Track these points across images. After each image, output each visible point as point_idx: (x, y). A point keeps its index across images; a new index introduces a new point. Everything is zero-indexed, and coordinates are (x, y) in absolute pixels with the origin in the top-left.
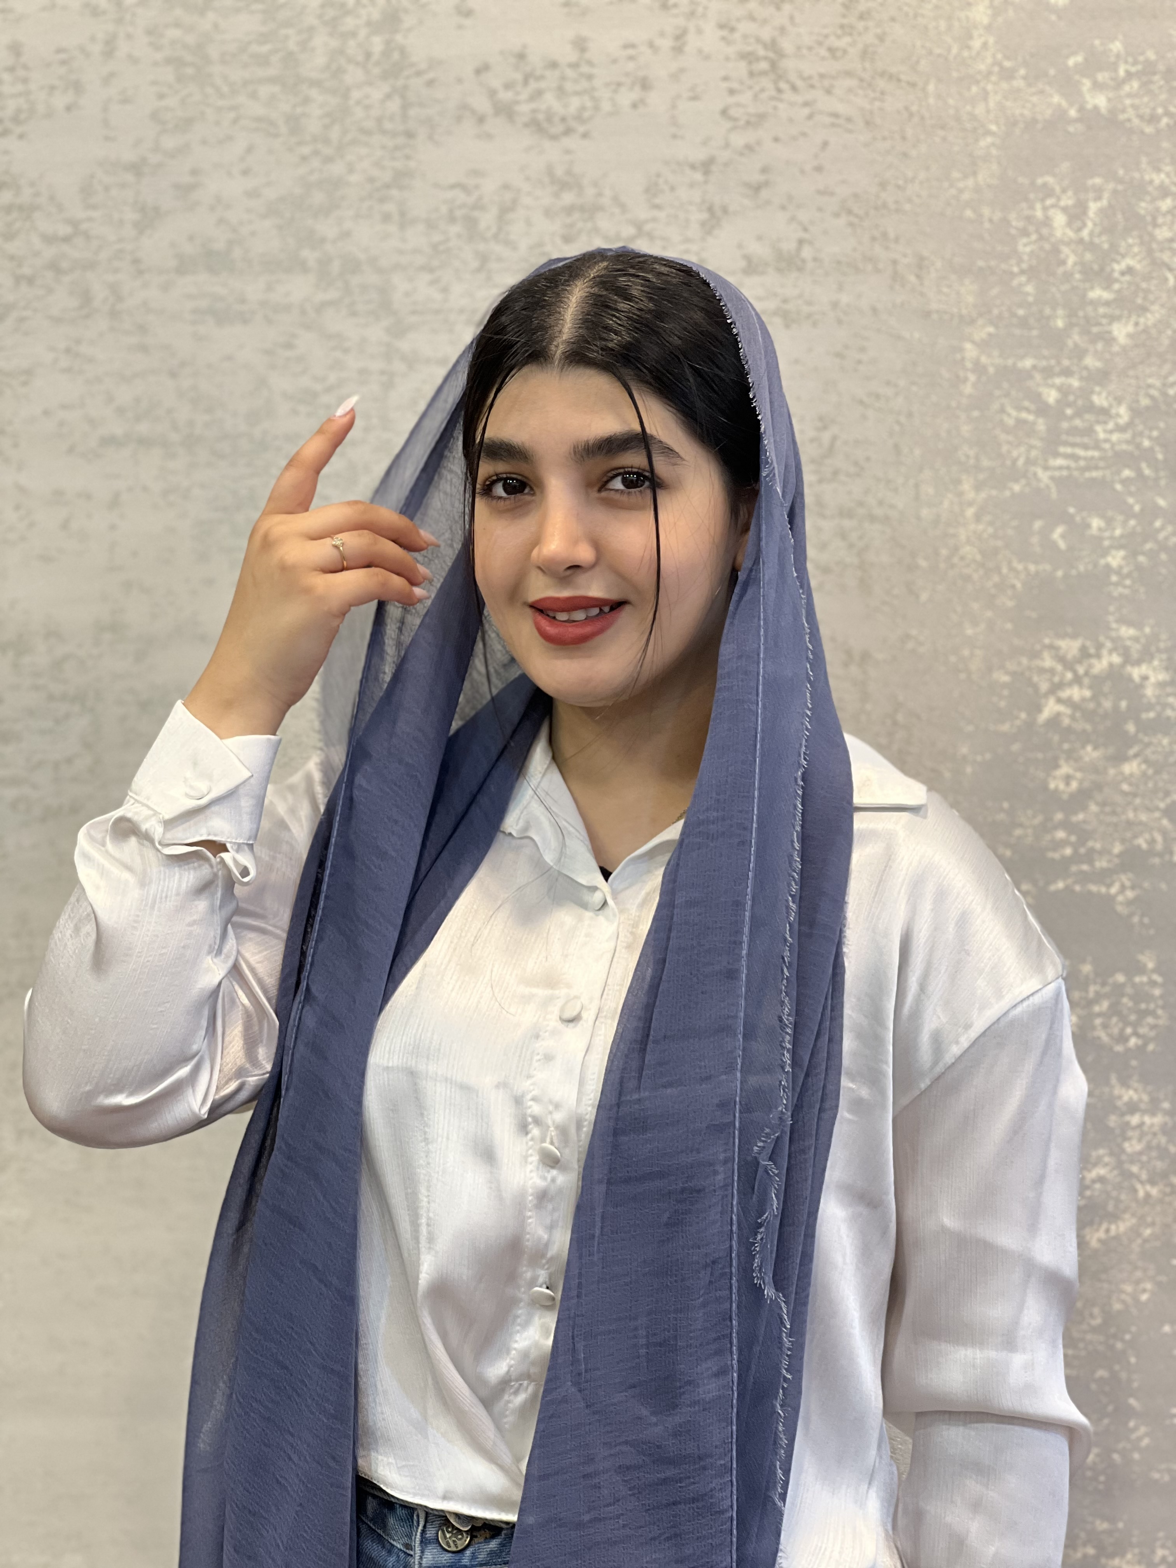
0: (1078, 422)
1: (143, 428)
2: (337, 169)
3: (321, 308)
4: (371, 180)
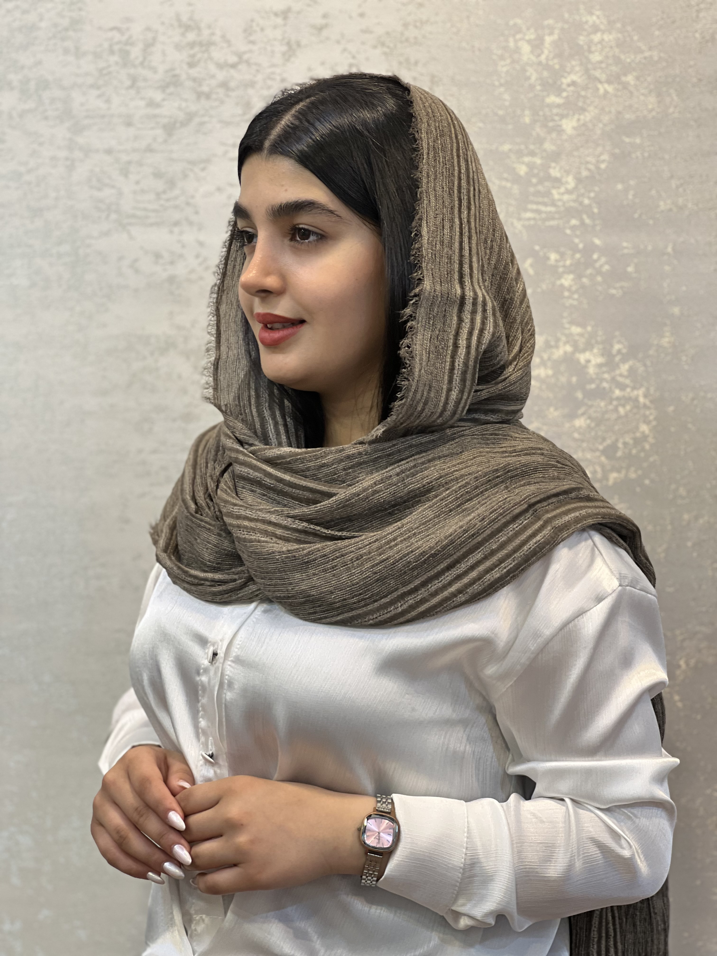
0: (540, 188)
3: (22, 114)
4: (55, 25)
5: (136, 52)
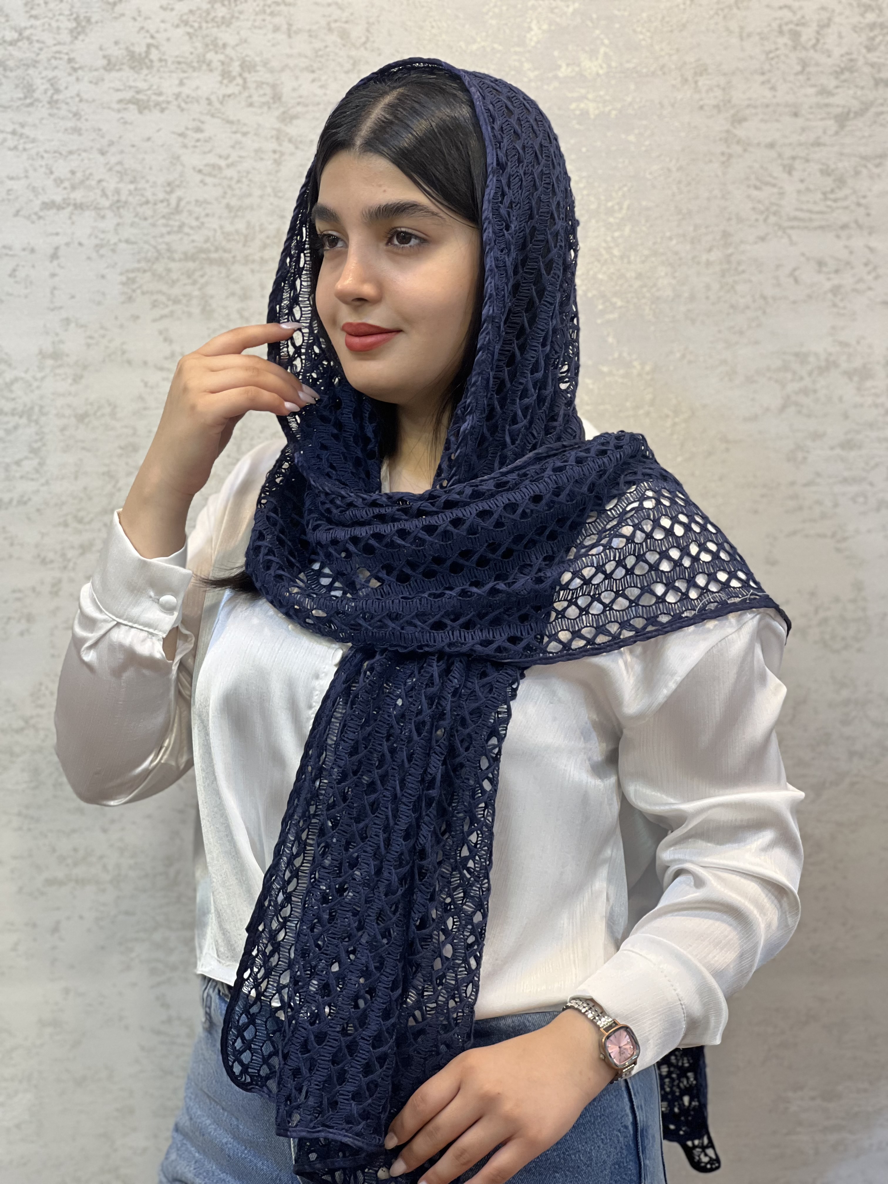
1: (78, 196)
3: (223, 99)
5: (357, 32)
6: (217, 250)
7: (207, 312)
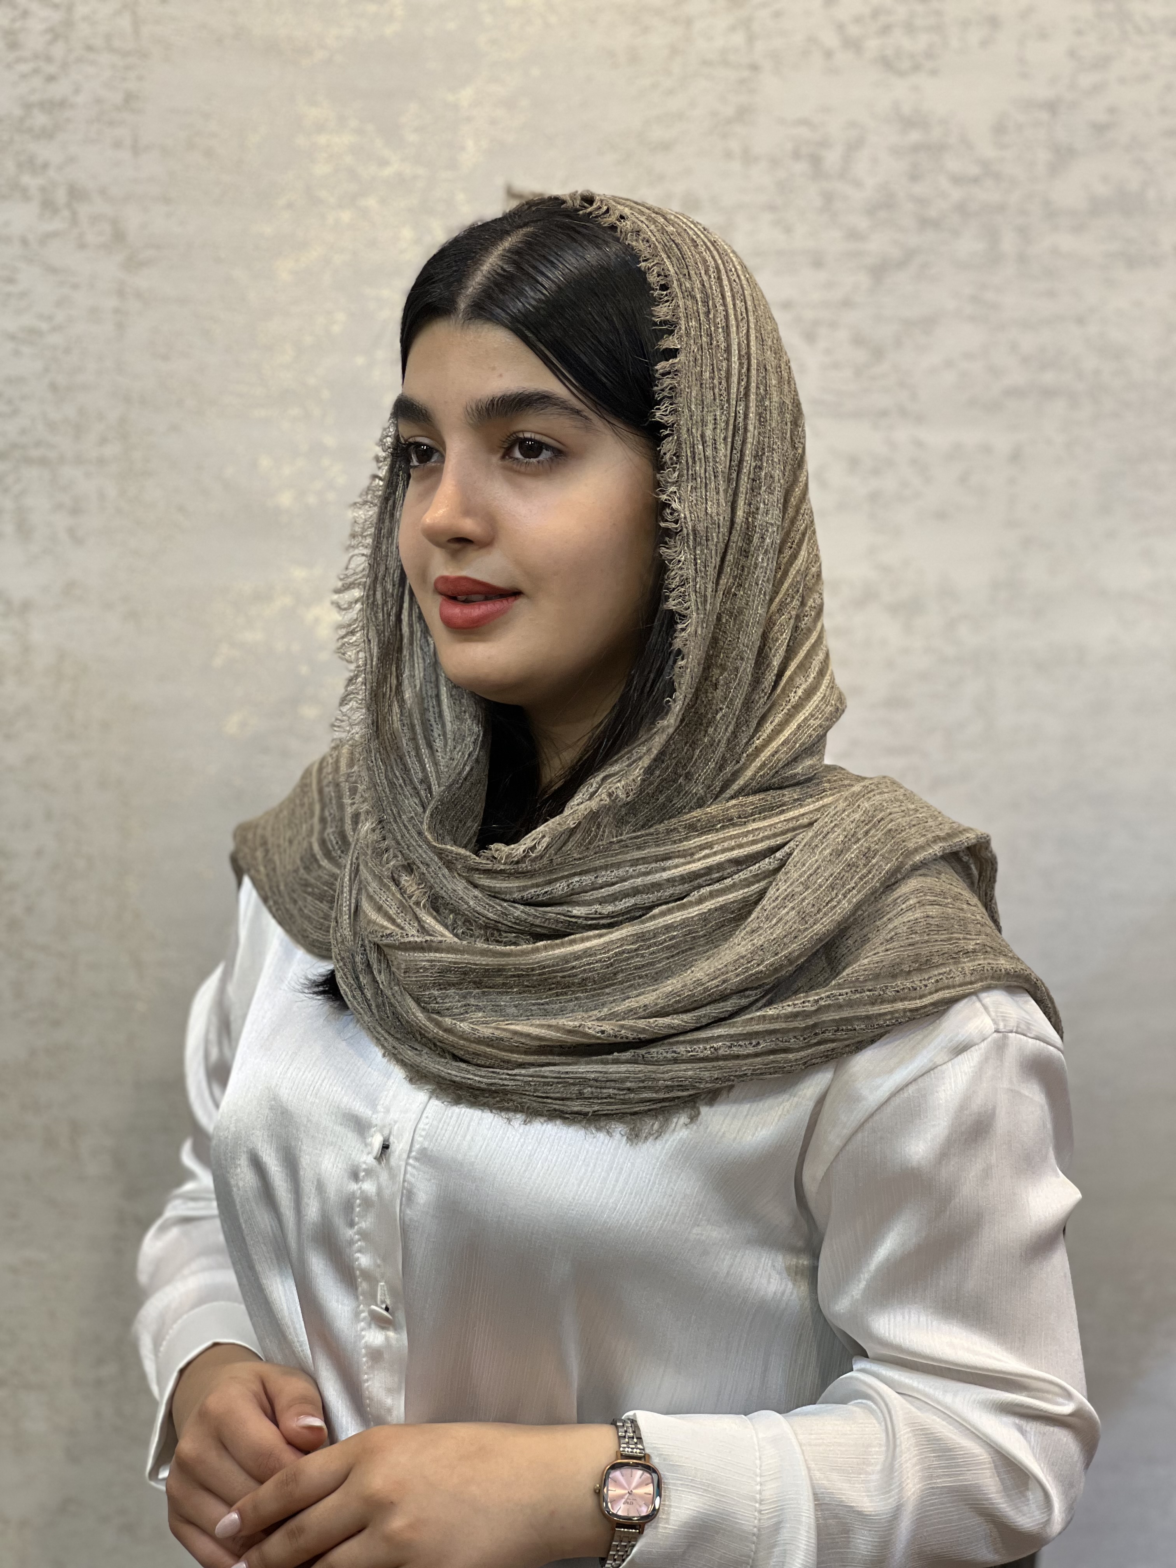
2: (59, 90)
3: (46, 238)
4: (99, 101)
6: (38, 444)
7: (24, 530)
